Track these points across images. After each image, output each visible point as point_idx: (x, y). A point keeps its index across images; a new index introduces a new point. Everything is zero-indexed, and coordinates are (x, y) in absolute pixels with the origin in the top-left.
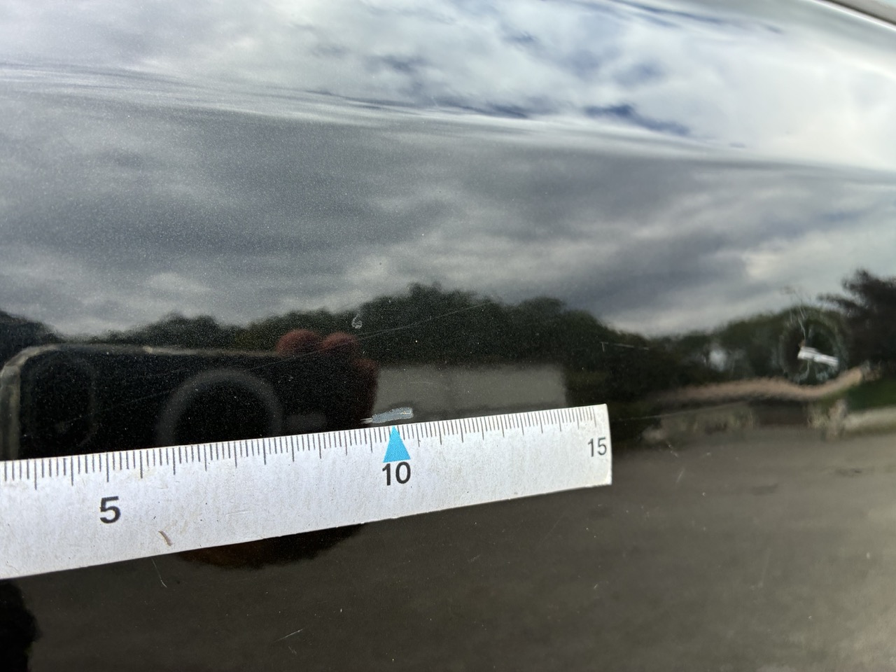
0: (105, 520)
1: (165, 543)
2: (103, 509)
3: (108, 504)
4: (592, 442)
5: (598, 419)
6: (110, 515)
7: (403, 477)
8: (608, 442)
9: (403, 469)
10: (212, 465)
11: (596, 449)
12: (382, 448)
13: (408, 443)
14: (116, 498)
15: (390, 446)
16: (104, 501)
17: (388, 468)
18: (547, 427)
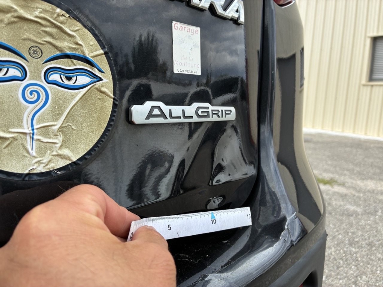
0: (169, 229)
1: (177, 235)
2: (169, 227)
3: (169, 226)
4: (248, 215)
5: (248, 210)
6: (170, 228)
7: (215, 222)
8: (250, 215)
9: (215, 220)
10: (184, 218)
11: (249, 217)
12: (210, 216)
13: (215, 215)
14: (170, 225)
15: (212, 215)
16: (169, 225)
17: (212, 220)
18: (239, 212)
